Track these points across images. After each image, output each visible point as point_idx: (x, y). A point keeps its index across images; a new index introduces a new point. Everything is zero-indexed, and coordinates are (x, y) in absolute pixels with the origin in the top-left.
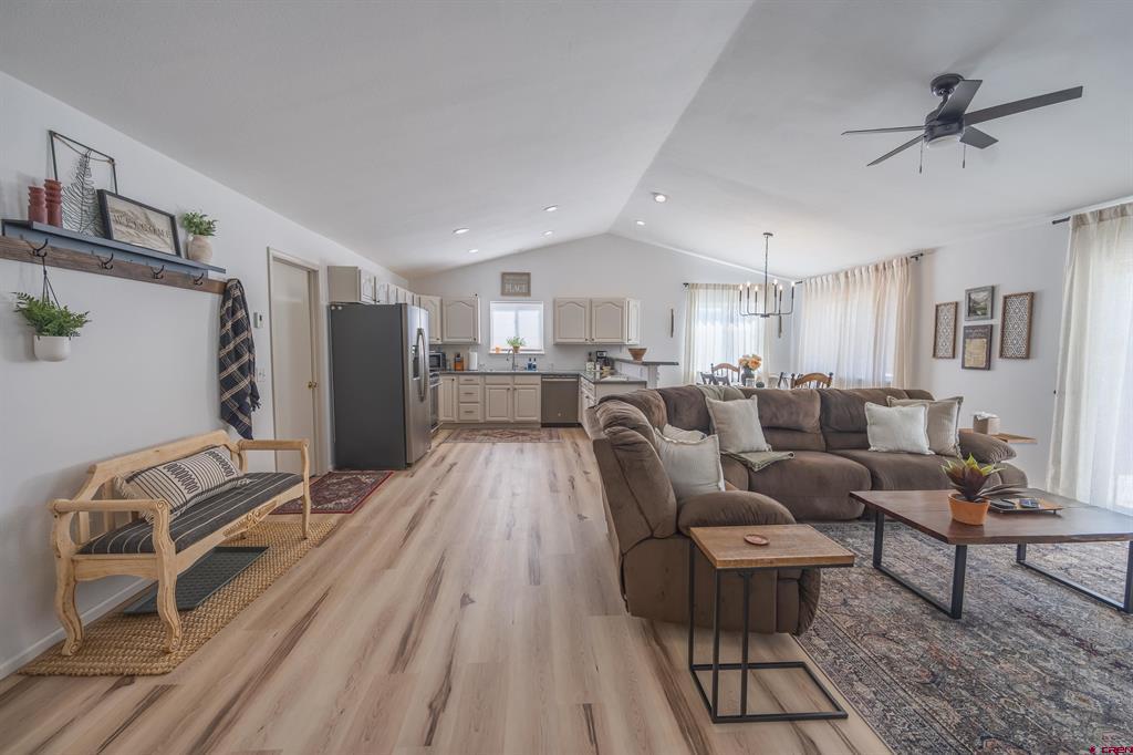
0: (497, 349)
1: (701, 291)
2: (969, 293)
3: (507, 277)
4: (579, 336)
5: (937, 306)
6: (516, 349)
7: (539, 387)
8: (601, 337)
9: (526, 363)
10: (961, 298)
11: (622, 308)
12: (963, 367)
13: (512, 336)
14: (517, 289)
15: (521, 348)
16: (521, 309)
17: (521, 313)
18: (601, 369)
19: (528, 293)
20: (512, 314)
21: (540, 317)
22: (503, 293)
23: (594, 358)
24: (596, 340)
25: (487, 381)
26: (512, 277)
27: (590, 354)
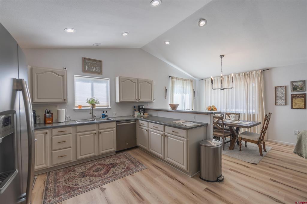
0: (80, 106)
1: (175, 80)
2: (292, 83)
3: (87, 61)
4: (132, 98)
5: (275, 87)
6: (94, 105)
7: (115, 129)
8: (143, 98)
9: (100, 114)
10: (289, 85)
11: (151, 84)
12: (292, 108)
13: (89, 98)
14: (94, 69)
15: (96, 105)
16: (95, 81)
17: (95, 84)
18: (144, 114)
19: (100, 73)
20: (89, 84)
21: (107, 87)
22: (84, 70)
23: (137, 109)
24: (141, 100)
25: (78, 131)
26: (90, 61)
27: (135, 107)
